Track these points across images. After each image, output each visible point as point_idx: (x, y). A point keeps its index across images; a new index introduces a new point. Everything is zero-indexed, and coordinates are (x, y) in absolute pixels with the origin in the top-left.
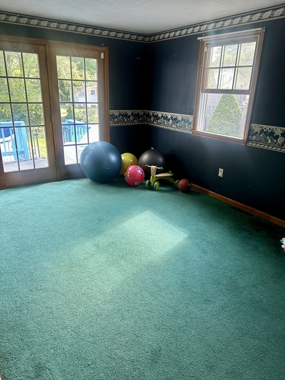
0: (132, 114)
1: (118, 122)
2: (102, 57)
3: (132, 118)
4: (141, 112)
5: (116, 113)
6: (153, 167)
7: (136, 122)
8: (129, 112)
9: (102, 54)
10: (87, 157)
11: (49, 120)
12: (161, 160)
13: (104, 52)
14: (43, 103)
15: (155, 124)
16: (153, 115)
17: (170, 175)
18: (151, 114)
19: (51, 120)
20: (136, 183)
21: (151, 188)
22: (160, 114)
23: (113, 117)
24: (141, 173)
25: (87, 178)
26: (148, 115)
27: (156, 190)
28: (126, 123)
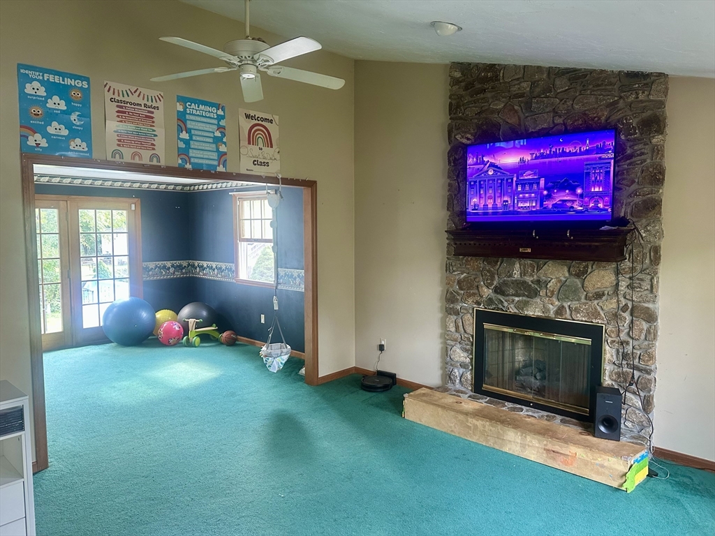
0: (173, 266)
1: (153, 275)
2: (133, 207)
3: (172, 270)
4: (184, 263)
5: (152, 265)
6: (192, 321)
7: (178, 274)
8: (169, 264)
9: (133, 206)
10: (111, 315)
11: (67, 276)
12: (204, 313)
13: (135, 204)
14: (61, 258)
15: (201, 275)
16: (198, 265)
17: (214, 328)
18: (196, 264)
19: (69, 277)
20: (171, 341)
21: (189, 344)
22: (205, 264)
23: (147, 269)
24: (177, 329)
25: (112, 342)
26: (193, 266)
27: (195, 347)
28: (165, 276)
